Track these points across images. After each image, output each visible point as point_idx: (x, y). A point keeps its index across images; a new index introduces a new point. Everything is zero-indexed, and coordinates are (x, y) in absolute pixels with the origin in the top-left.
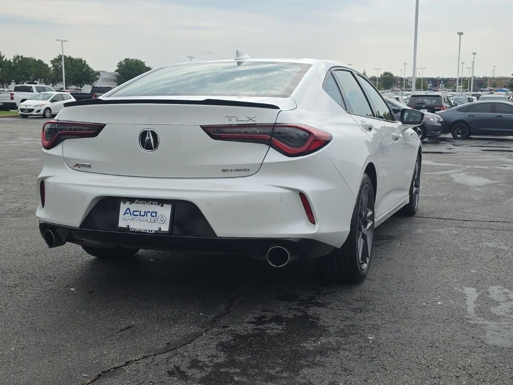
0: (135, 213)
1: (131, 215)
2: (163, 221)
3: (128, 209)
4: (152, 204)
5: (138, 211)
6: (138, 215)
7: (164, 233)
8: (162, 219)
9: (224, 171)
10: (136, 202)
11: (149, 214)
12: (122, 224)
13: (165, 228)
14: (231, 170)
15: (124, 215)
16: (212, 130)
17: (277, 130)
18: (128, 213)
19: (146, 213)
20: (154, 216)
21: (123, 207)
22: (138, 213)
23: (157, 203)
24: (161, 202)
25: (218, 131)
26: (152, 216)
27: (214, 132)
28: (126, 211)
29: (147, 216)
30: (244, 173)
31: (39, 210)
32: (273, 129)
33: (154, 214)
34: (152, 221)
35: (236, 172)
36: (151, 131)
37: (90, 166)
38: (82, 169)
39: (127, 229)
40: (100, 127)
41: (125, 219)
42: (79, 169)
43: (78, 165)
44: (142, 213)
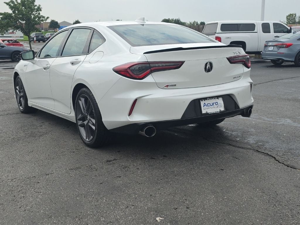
0: (208, 105)
3: (205, 103)
4: (214, 99)
6: (210, 106)
7: (223, 112)
9: (234, 78)
10: (207, 99)
11: (214, 104)
12: (204, 112)
13: (223, 109)
14: (236, 77)
19: (213, 104)
21: (202, 103)
23: (216, 98)
24: (218, 97)
26: (216, 105)
34: (217, 107)
36: (209, 63)
37: (175, 85)
38: (169, 87)
39: (207, 114)
40: (182, 63)
41: (204, 108)
42: (167, 88)
43: (167, 86)
44: (211, 104)
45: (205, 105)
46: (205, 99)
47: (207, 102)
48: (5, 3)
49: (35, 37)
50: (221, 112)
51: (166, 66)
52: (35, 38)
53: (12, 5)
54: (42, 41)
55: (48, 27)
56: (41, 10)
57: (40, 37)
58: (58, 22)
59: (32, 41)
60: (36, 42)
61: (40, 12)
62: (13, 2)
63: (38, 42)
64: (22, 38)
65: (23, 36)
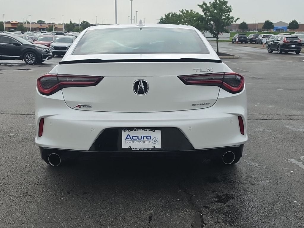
0: (134, 138)
1: (131, 139)
2: (157, 141)
3: (128, 135)
4: (146, 130)
5: (136, 136)
6: (136, 139)
7: (158, 150)
8: (155, 140)
9: (193, 105)
10: (134, 130)
11: (145, 138)
12: (125, 145)
13: (159, 146)
14: (198, 105)
15: (126, 139)
16: (186, 78)
17: (226, 77)
18: (129, 138)
19: (142, 138)
20: (149, 139)
21: (124, 134)
22: (137, 138)
23: (150, 130)
24: (153, 129)
25: (189, 79)
26: (147, 139)
27: (187, 80)
28: (127, 136)
29: (143, 139)
30: (206, 106)
31: (38, 139)
32: (224, 77)
33: (149, 137)
34: (148, 142)
35: (201, 105)
36: (142, 81)
37: (90, 107)
38: (82, 109)
39: (130, 149)
40: (100, 79)
41: (127, 142)
42: (79, 109)
43: (79, 106)
44: (140, 137)
45: (128, 137)
46: (131, 129)
47: (132, 133)
48: (198, 5)
49: (237, 38)
50: (154, 149)
51: (74, 81)
52: (237, 40)
53: (205, 7)
54: (244, 42)
55: (262, 28)
56: (231, 11)
57: (242, 38)
58: (273, 23)
59: (235, 42)
60: (238, 43)
61: (230, 13)
62: (205, 4)
63: (240, 43)
64: (229, 39)
65: (229, 37)
